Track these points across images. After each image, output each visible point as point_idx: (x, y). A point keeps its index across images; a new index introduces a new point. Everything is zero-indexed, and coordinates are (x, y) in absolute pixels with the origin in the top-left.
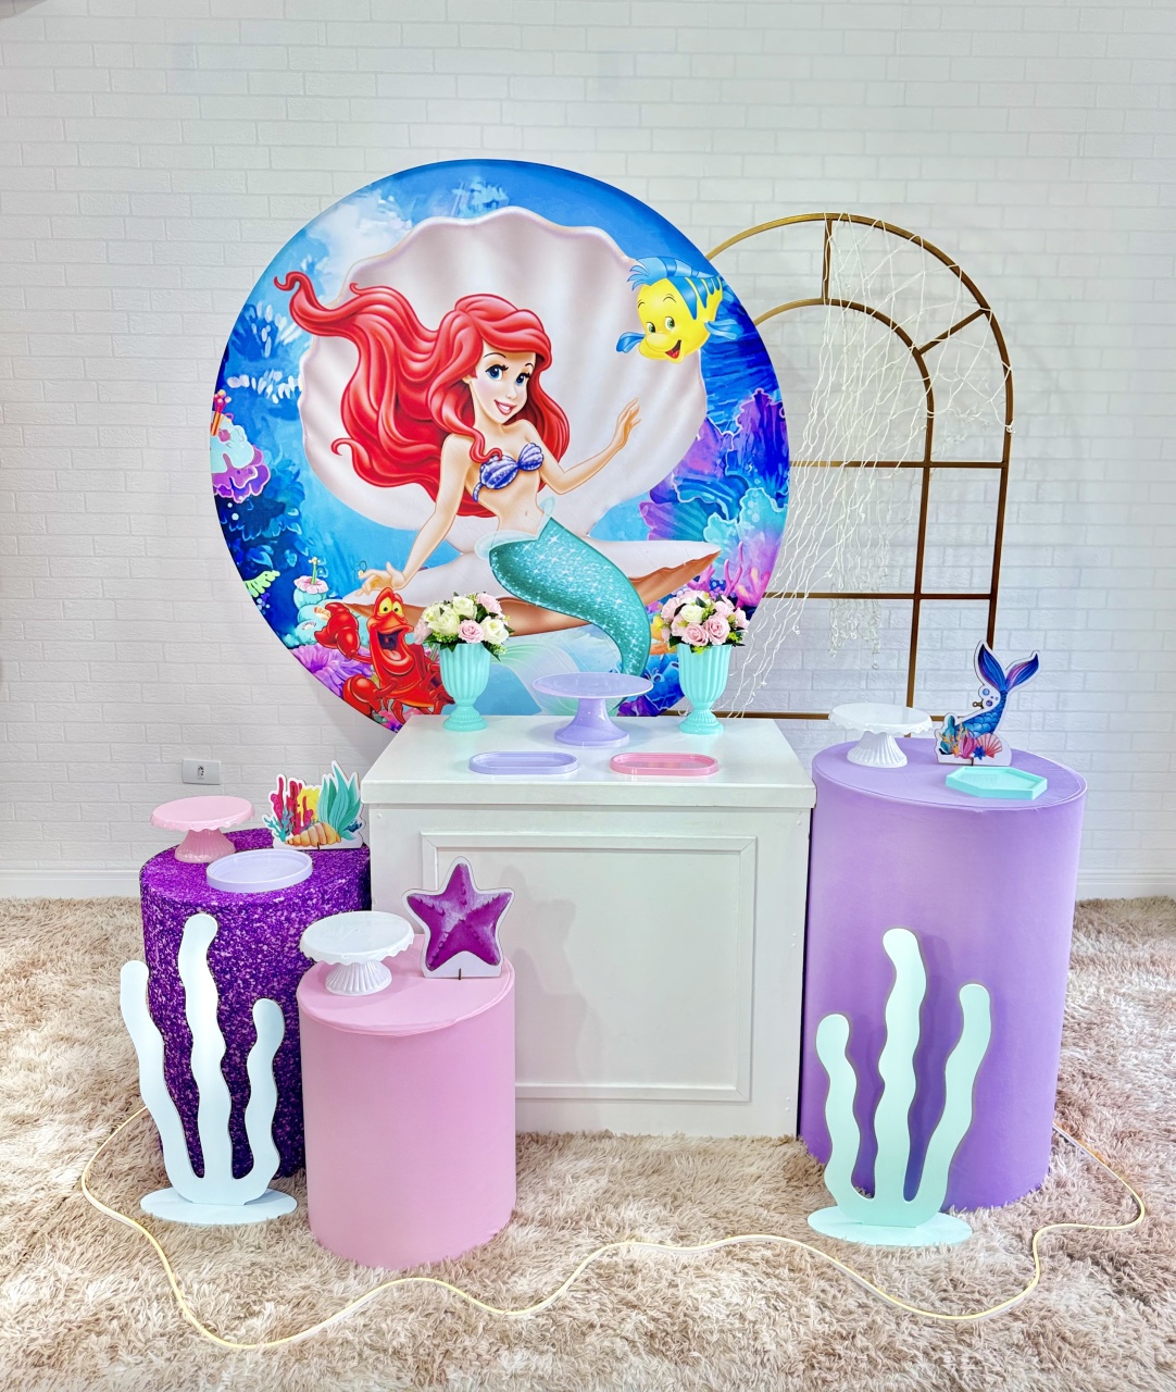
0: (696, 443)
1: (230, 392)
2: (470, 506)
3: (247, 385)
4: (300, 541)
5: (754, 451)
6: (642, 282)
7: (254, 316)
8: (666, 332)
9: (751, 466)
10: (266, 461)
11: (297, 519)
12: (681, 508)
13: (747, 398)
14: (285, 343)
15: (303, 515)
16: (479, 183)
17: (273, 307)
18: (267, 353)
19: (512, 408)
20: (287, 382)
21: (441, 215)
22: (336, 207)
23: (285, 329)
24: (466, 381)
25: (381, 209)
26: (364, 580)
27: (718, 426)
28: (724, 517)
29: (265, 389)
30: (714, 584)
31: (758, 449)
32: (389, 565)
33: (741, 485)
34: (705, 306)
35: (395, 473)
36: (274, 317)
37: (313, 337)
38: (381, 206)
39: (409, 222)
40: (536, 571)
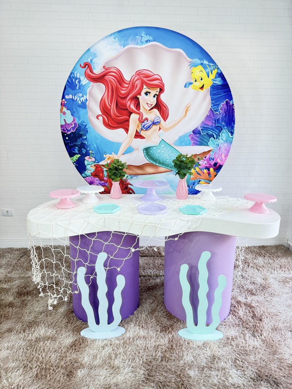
0: (207, 116)
1: (66, 100)
2: (138, 135)
3: (71, 98)
4: (87, 146)
5: (225, 119)
6: (193, 66)
7: (74, 76)
8: (200, 82)
9: (224, 123)
10: (77, 121)
11: (86, 139)
12: (202, 136)
13: (223, 102)
14: (83, 85)
15: (88, 138)
16: (144, 34)
17: (79, 73)
18: (77, 88)
19: (152, 105)
20: (83, 97)
21: (132, 44)
22: (99, 41)
23: (83, 80)
24: (138, 96)
25: (114, 42)
26: (106, 158)
27: (214, 111)
28: (215, 139)
29: (77, 99)
30: (211, 159)
31: (226, 118)
32: (113, 153)
33: (220, 129)
34: (212, 74)
35: (116, 125)
36: (80, 76)
37: (92, 83)
38: (114, 41)
39: (122, 47)
40: (157, 155)
